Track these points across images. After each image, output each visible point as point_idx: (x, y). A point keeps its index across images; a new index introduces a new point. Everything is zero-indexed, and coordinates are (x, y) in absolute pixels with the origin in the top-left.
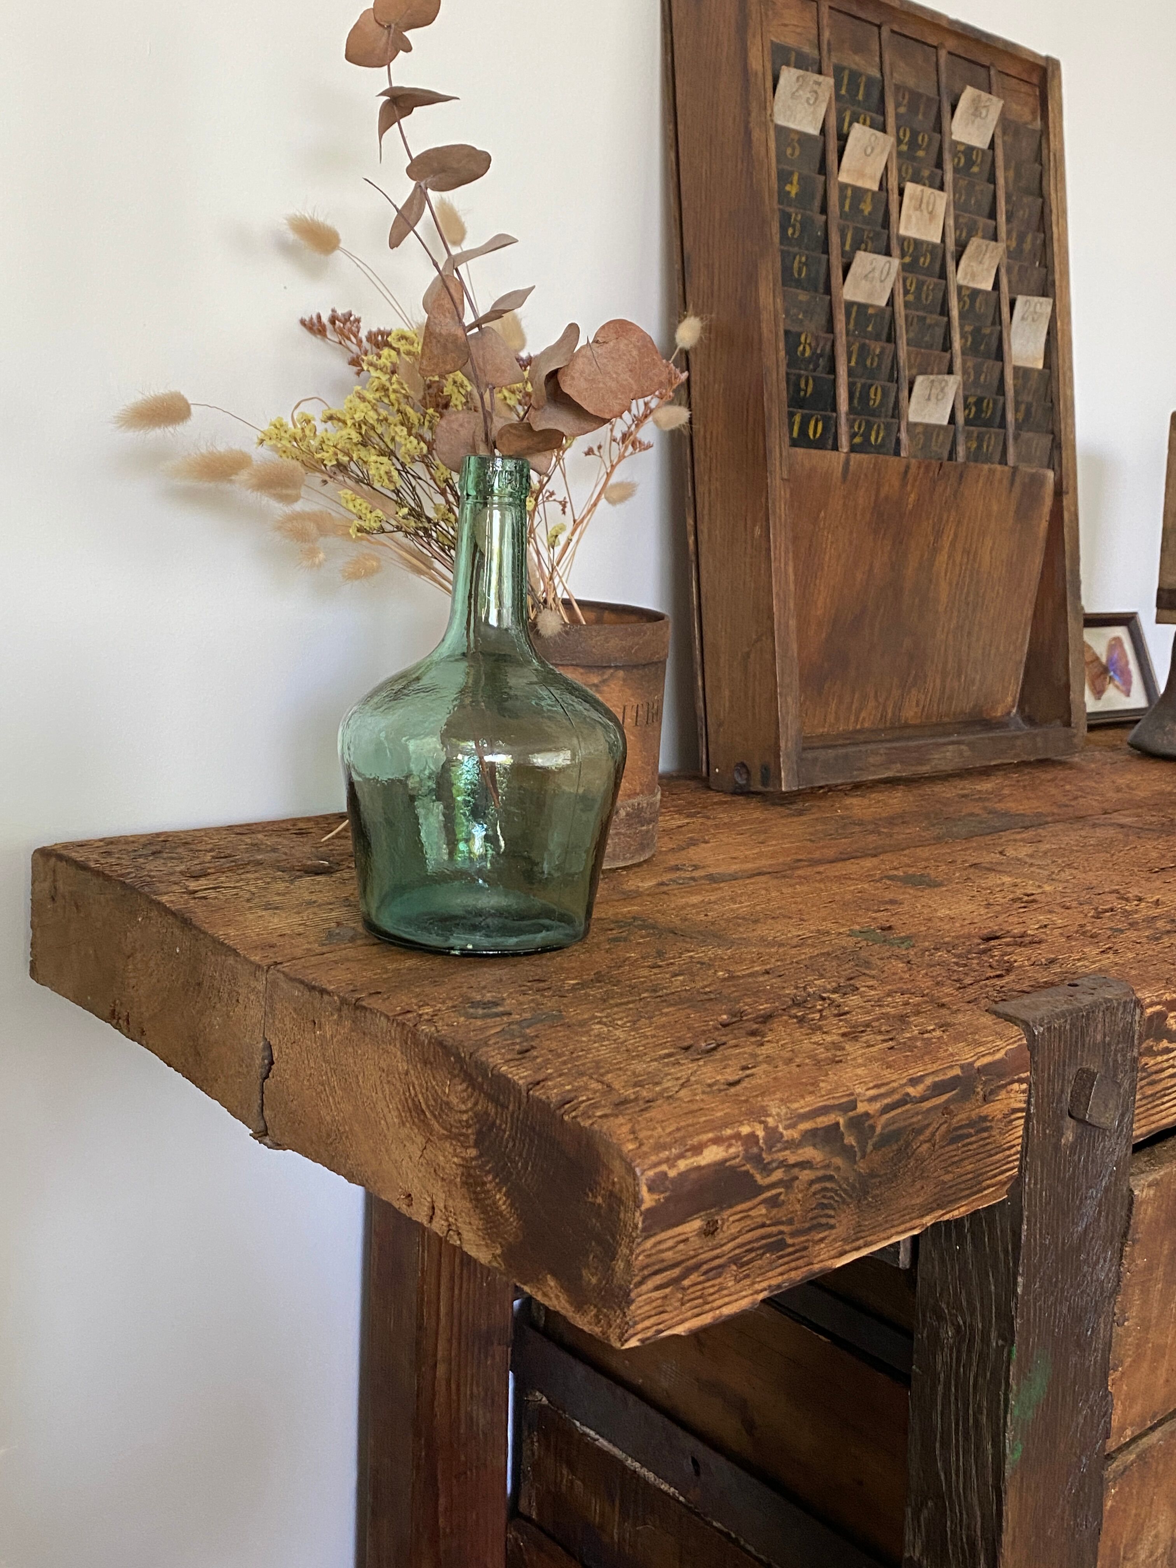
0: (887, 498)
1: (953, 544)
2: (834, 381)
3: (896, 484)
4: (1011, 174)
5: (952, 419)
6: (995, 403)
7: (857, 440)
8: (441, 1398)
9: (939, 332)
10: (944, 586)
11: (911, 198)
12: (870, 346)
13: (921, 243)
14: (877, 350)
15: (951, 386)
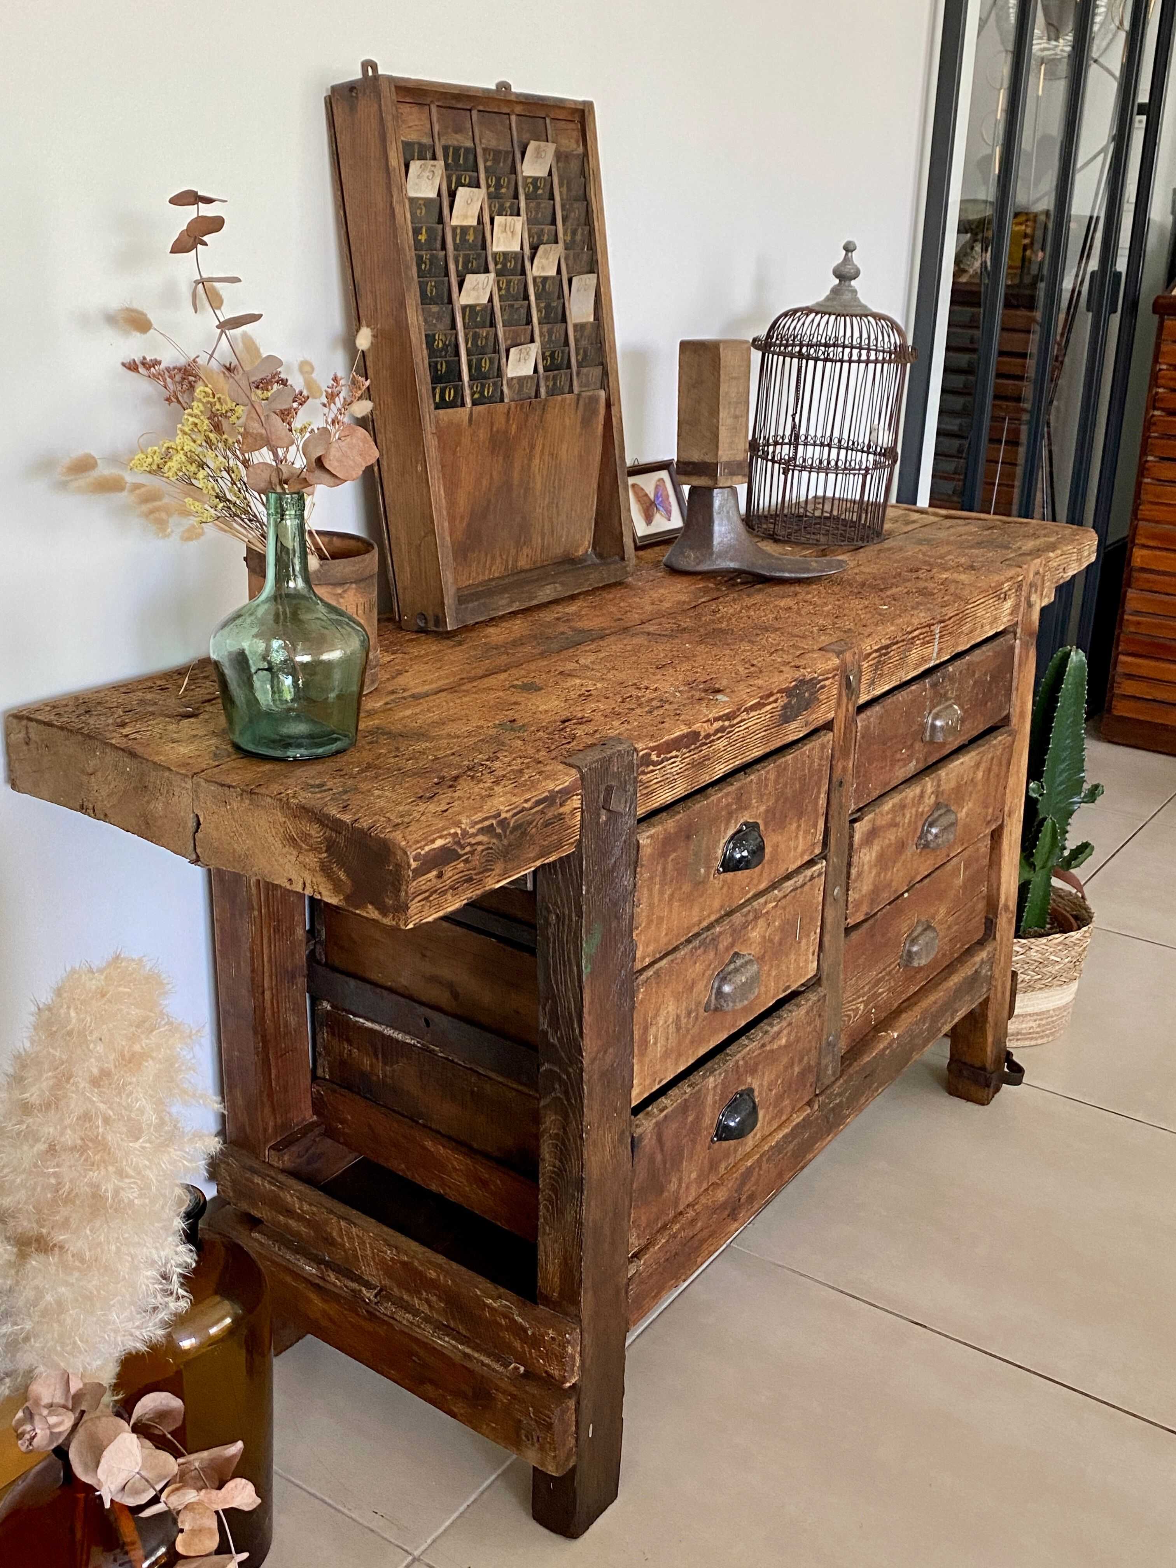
0: (498, 431)
1: (542, 451)
2: (459, 361)
3: (503, 421)
4: (565, 189)
5: (536, 370)
6: (563, 352)
7: (476, 396)
8: (269, 1012)
9: (523, 311)
10: (538, 478)
11: (499, 226)
12: (480, 332)
13: (509, 253)
14: (484, 334)
15: (533, 350)
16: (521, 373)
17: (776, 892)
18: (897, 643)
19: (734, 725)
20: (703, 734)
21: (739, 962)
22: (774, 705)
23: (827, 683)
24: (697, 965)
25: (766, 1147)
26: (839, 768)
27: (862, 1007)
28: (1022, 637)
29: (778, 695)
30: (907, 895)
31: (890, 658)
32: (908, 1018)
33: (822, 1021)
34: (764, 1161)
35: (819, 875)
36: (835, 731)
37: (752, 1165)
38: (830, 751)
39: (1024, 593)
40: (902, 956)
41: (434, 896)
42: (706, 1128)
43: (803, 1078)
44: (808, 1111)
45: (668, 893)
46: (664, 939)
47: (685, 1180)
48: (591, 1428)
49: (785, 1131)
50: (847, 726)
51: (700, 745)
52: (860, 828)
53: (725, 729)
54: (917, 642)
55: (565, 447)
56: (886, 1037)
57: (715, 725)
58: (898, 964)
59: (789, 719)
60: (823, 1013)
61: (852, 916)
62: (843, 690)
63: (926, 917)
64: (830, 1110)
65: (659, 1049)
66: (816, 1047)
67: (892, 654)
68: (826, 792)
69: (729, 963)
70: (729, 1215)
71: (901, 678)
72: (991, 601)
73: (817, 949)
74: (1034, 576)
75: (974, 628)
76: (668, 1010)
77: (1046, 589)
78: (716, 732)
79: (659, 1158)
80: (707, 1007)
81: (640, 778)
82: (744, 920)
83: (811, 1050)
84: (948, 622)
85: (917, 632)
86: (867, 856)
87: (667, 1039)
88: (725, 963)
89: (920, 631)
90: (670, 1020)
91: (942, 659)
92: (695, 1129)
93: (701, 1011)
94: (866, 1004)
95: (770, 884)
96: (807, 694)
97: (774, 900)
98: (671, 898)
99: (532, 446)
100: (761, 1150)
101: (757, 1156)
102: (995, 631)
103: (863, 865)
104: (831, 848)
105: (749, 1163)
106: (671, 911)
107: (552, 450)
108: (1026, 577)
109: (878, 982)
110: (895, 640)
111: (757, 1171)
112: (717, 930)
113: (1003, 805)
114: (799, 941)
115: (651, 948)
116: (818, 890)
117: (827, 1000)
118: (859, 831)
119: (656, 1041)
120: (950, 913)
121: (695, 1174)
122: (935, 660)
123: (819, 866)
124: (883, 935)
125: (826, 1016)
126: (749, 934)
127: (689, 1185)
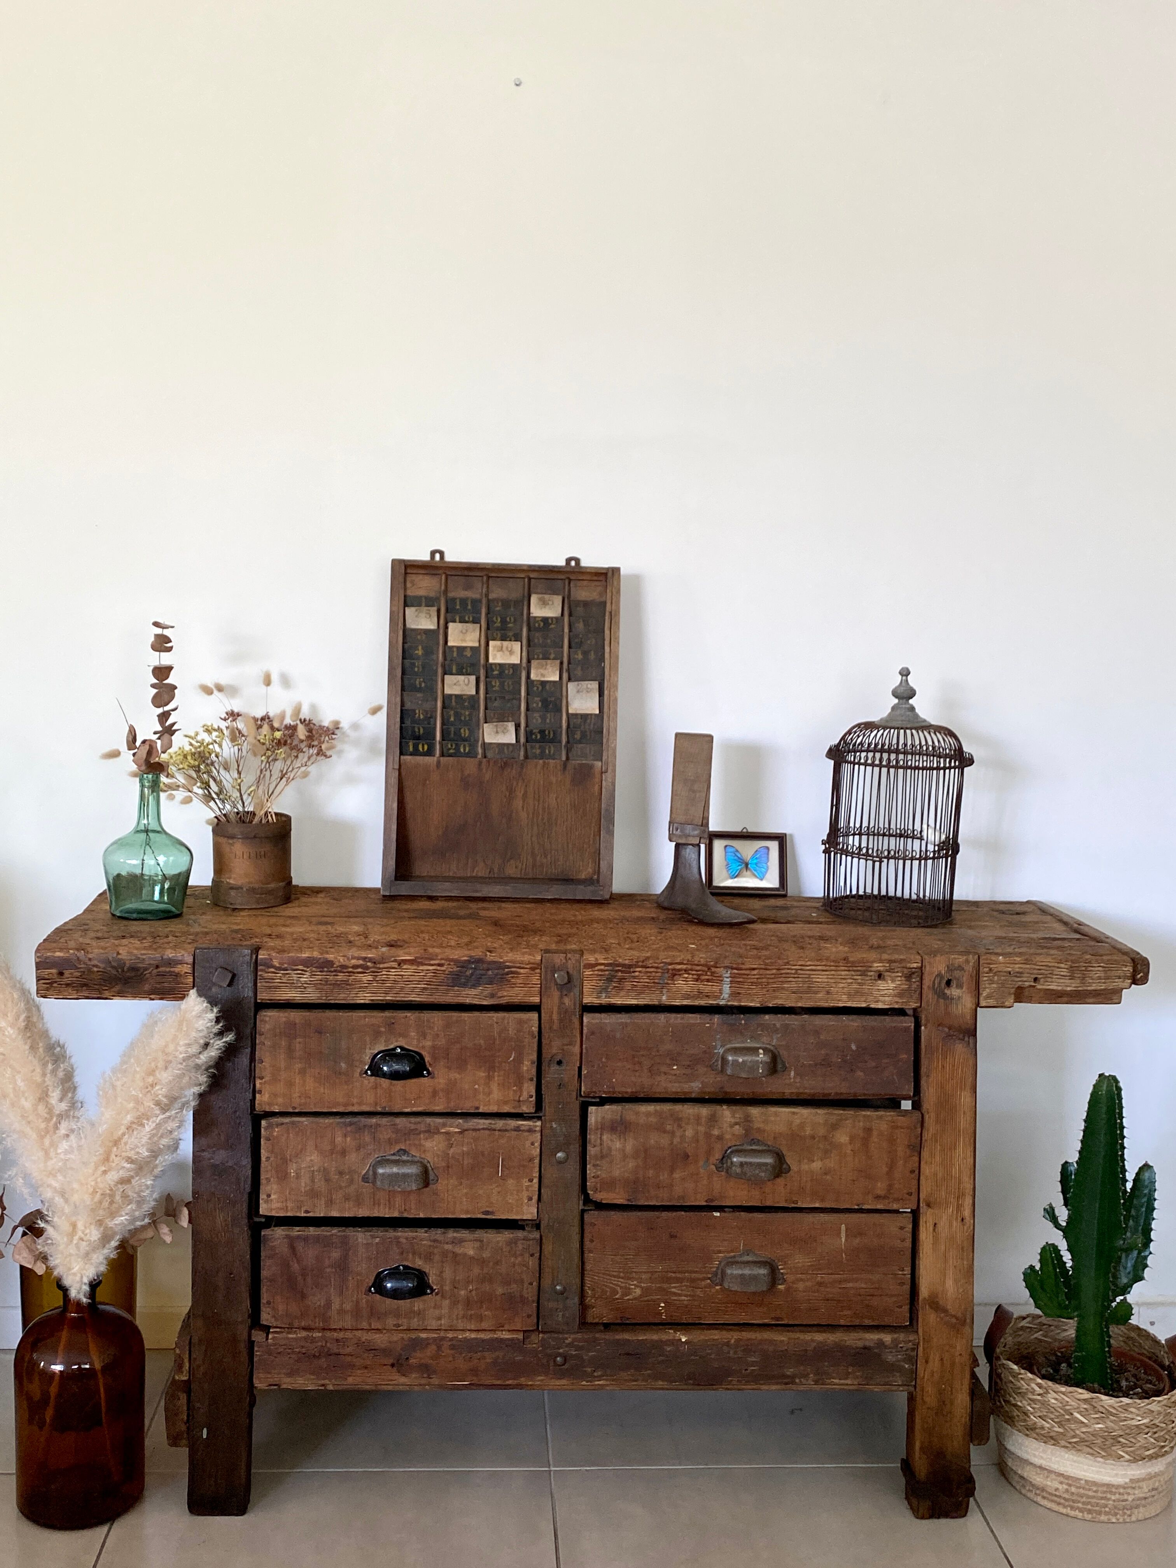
0: (469, 775)
1: (525, 795)
3: (474, 770)
5: (517, 740)
6: (555, 731)
7: (451, 751)
9: (516, 702)
10: (523, 814)
11: (494, 647)
12: (463, 712)
13: (505, 664)
14: (467, 713)
15: (511, 726)
16: (500, 741)
17: (461, 1121)
18: (646, 967)
19: (380, 968)
20: (337, 964)
21: (405, 1158)
22: (439, 968)
23: (522, 971)
24: (348, 1139)
25: (450, 1335)
26: (553, 1048)
27: (638, 1291)
28: (929, 1025)
29: (443, 962)
30: (717, 1214)
31: (634, 977)
32: (716, 1335)
33: (537, 1262)
34: (446, 1344)
35: (531, 1131)
36: (543, 1015)
37: (427, 1339)
38: (535, 1029)
39: (927, 982)
40: (715, 1274)
41: (55, 985)
42: (359, 1274)
43: (512, 1302)
44: (520, 1336)
45: (298, 1066)
46: (298, 1100)
47: (336, 1306)
48: (205, 1431)
49: (482, 1336)
50: (564, 1013)
51: (335, 971)
52: (597, 1112)
53: (368, 968)
54: (686, 976)
55: (553, 796)
56: (670, 1334)
57: (354, 962)
58: (709, 1278)
59: (464, 985)
60: (537, 1255)
61: (596, 1190)
62: (553, 984)
63: (765, 1254)
64: (560, 1355)
65: (303, 1185)
66: (531, 1284)
67: (637, 974)
68: (533, 1063)
69: (394, 1154)
70: (393, 1365)
71: (660, 1000)
72: (843, 973)
73: (535, 1198)
74: (950, 969)
75: (809, 991)
76: (312, 1159)
77: (988, 990)
78: (355, 967)
79: (295, 1267)
80: (365, 1179)
81: (259, 973)
82: (413, 1127)
83: (522, 1281)
84: (747, 972)
85: (684, 967)
86: (615, 1143)
87: (313, 1181)
88: (389, 1152)
89: (689, 967)
90: (316, 1168)
91: (743, 1004)
92: (343, 1267)
93: (358, 1179)
94: (646, 1291)
95: (449, 1111)
96: (490, 973)
97: (457, 1127)
98: (303, 1072)
99: (511, 791)
100: (442, 1334)
101: (436, 1336)
102: (864, 1005)
103: (610, 1149)
104: (547, 1114)
105: (423, 1335)
106: (304, 1081)
107: (537, 797)
108: (928, 968)
109: (669, 1280)
110: (640, 964)
111: (434, 1347)
112: (374, 1120)
113: (914, 1190)
114: (503, 1178)
115: (280, 1100)
116: (533, 1144)
117: (548, 1248)
118: (595, 1114)
119: (298, 1177)
120: (820, 1269)
121: (348, 1306)
122: (728, 1001)
123: (530, 1123)
124: (673, 1236)
125: (548, 1263)
126: (422, 1142)
127: (341, 1312)
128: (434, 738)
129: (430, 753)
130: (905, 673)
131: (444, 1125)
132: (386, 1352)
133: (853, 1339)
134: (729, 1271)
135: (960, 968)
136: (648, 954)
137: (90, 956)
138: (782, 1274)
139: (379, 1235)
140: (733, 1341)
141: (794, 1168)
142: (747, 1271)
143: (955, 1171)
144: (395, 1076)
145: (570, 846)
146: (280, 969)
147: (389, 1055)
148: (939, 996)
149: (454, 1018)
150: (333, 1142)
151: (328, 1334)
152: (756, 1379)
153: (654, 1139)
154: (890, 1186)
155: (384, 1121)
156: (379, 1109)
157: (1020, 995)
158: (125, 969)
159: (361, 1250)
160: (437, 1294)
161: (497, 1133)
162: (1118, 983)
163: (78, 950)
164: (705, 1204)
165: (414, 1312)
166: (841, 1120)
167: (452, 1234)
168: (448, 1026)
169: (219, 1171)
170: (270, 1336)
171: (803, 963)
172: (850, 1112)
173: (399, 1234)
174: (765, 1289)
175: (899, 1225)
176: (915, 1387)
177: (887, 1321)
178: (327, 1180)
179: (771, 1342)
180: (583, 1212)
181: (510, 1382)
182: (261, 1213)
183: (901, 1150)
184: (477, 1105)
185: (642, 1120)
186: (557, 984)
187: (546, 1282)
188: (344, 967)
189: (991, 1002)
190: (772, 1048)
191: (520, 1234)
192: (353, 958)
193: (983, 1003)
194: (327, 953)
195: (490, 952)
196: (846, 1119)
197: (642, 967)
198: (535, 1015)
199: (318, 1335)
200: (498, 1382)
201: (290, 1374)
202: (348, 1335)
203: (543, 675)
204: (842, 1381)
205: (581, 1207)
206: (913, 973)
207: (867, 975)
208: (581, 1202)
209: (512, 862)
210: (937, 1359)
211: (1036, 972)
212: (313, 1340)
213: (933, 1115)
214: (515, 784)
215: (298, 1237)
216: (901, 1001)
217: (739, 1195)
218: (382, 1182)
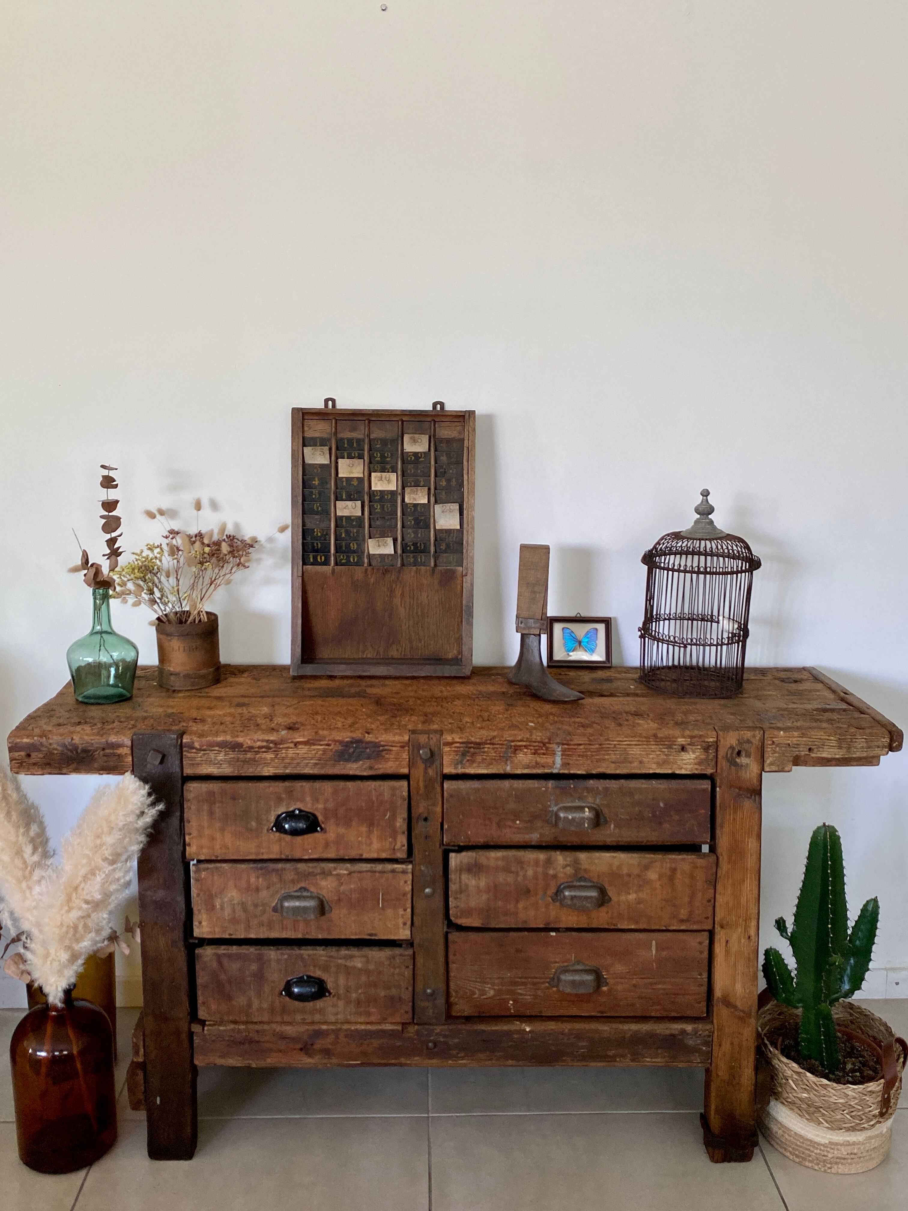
0: (357, 580)
1: (402, 595)
2: (328, 543)
3: (362, 576)
4: (444, 458)
5: (395, 552)
6: (425, 544)
7: (344, 561)
10: (401, 609)
11: (375, 477)
12: (351, 529)
13: (384, 491)
14: (355, 531)
15: (390, 541)
16: (381, 553)
17: (348, 865)
18: (493, 744)
19: (280, 748)
20: (246, 745)
21: (305, 894)
22: (327, 747)
23: (394, 748)
24: (260, 880)
25: (345, 1027)
26: (421, 808)
27: (492, 993)
28: (723, 787)
29: (330, 742)
30: (553, 934)
31: (484, 752)
32: (552, 1026)
33: (411, 973)
34: (342, 1034)
35: (404, 872)
36: (411, 782)
37: (327, 1030)
38: (405, 794)
39: (721, 753)
40: (553, 979)
41: (24, 764)
42: (273, 982)
43: (392, 1002)
44: (399, 1028)
45: (218, 825)
46: (219, 851)
47: (256, 1003)
48: (158, 1099)
49: (369, 1027)
50: (429, 783)
51: (244, 751)
52: (456, 857)
53: (270, 748)
54: (525, 750)
55: (424, 595)
56: (516, 1026)
57: (259, 744)
58: (547, 982)
59: (348, 760)
60: (411, 967)
61: (456, 917)
62: (419, 758)
63: (592, 963)
64: (430, 1041)
65: (226, 914)
66: (407, 988)
67: (486, 750)
68: (404, 819)
69: (296, 891)
70: (301, 1049)
71: (505, 770)
72: (653, 747)
73: (409, 923)
74: (740, 742)
75: (625, 761)
76: (233, 895)
77: (771, 759)
78: (260, 747)
79: (223, 977)
80: (275, 910)
81: (184, 753)
82: (311, 870)
83: (399, 986)
84: (576, 747)
85: (524, 743)
86: (471, 881)
87: (234, 911)
88: (292, 889)
89: (528, 743)
90: (235, 902)
91: (572, 772)
92: (260, 977)
93: (269, 910)
94: (499, 992)
95: (339, 857)
96: (368, 750)
97: (346, 870)
98: (222, 830)
99: (392, 591)
100: (339, 1026)
101: (334, 1027)
102: (670, 772)
103: (467, 886)
104: (417, 859)
105: (324, 1027)
106: (223, 836)
107: (412, 595)
108: (722, 741)
109: (516, 984)
110: (489, 742)
111: (332, 1037)
112: (280, 866)
113: (710, 913)
114: (383, 908)
115: (205, 851)
116: (406, 882)
117: (420, 961)
118: (454, 859)
119: (222, 908)
120: (636, 975)
121: (265, 1005)
122: (560, 770)
123: (404, 866)
124: (518, 951)
125: (420, 972)
126: (318, 881)
127: (260, 1009)
128: (329, 551)
129: (326, 563)
130: (706, 494)
131: (335, 869)
132: (295, 1040)
133: (662, 1029)
134: (563, 977)
135: (748, 741)
136: (495, 733)
137: (51, 741)
138: (605, 978)
139: (285, 953)
140: (567, 1030)
141: (614, 898)
142: (577, 978)
143: (743, 900)
144: (295, 832)
145: (439, 633)
146: (200, 750)
147: (291, 815)
148: (731, 763)
149: (341, 787)
150: (248, 881)
151: (251, 1026)
152: (584, 1058)
153: (501, 878)
154: (691, 913)
155: (288, 866)
156: (283, 857)
157: (797, 761)
158: (79, 751)
159: (273, 964)
160: (334, 996)
161: (377, 874)
162: (877, 751)
163: (41, 736)
164: (543, 926)
165: (316, 1010)
166: (652, 862)
167: (344, 952)
168: (335, 792)
169: (160, 905)
170: (206, 1028)
171: (621, 739)
172: (659, 856)
173: (302, 952)
174: (591, 991)
175: (698, 940)
176: (711, 1064)
177: (689, 1013)
178: (245, 910)
179: (596, 1031)
180: (447, 933)
181: (393, 1061)
182: (195, 935)
183: (700, 885)
184: (361, 852)
185: (492, 863)
186: (421, 758)
187: (419, 987)
188: (251, 748)
189: (774, 768)
190: (595, 806)
191: (397, 951)
192: (258, 740)
193: (767, 769)
194: (237, 736)
195: (368, 733)
196: (656, 861)
197: (490, 744)
198: (405, 783)
199: (242, 1027)
200: (383, 1062)
201: (222, 1057)
202: (266, 1027)
203: (414, 499)
204: (654, 1060)
205: (445, 930)
206: (710, 746)
207: (672, 748)
208: (445, 927)
209: (394, 646)
210: (728, 1044)
211: (810, 743)
212: (239, 1031)
213: (726, 857)
214: (394, 586)
215: (224, 954)
216: (700, 768)
217: (570, 919)
218: (287, 912)
